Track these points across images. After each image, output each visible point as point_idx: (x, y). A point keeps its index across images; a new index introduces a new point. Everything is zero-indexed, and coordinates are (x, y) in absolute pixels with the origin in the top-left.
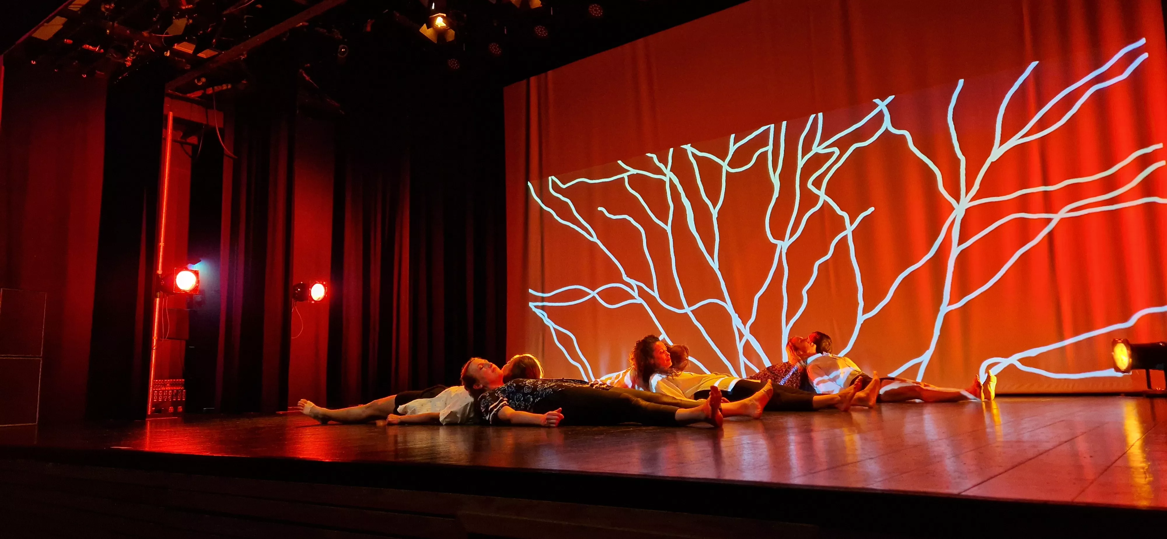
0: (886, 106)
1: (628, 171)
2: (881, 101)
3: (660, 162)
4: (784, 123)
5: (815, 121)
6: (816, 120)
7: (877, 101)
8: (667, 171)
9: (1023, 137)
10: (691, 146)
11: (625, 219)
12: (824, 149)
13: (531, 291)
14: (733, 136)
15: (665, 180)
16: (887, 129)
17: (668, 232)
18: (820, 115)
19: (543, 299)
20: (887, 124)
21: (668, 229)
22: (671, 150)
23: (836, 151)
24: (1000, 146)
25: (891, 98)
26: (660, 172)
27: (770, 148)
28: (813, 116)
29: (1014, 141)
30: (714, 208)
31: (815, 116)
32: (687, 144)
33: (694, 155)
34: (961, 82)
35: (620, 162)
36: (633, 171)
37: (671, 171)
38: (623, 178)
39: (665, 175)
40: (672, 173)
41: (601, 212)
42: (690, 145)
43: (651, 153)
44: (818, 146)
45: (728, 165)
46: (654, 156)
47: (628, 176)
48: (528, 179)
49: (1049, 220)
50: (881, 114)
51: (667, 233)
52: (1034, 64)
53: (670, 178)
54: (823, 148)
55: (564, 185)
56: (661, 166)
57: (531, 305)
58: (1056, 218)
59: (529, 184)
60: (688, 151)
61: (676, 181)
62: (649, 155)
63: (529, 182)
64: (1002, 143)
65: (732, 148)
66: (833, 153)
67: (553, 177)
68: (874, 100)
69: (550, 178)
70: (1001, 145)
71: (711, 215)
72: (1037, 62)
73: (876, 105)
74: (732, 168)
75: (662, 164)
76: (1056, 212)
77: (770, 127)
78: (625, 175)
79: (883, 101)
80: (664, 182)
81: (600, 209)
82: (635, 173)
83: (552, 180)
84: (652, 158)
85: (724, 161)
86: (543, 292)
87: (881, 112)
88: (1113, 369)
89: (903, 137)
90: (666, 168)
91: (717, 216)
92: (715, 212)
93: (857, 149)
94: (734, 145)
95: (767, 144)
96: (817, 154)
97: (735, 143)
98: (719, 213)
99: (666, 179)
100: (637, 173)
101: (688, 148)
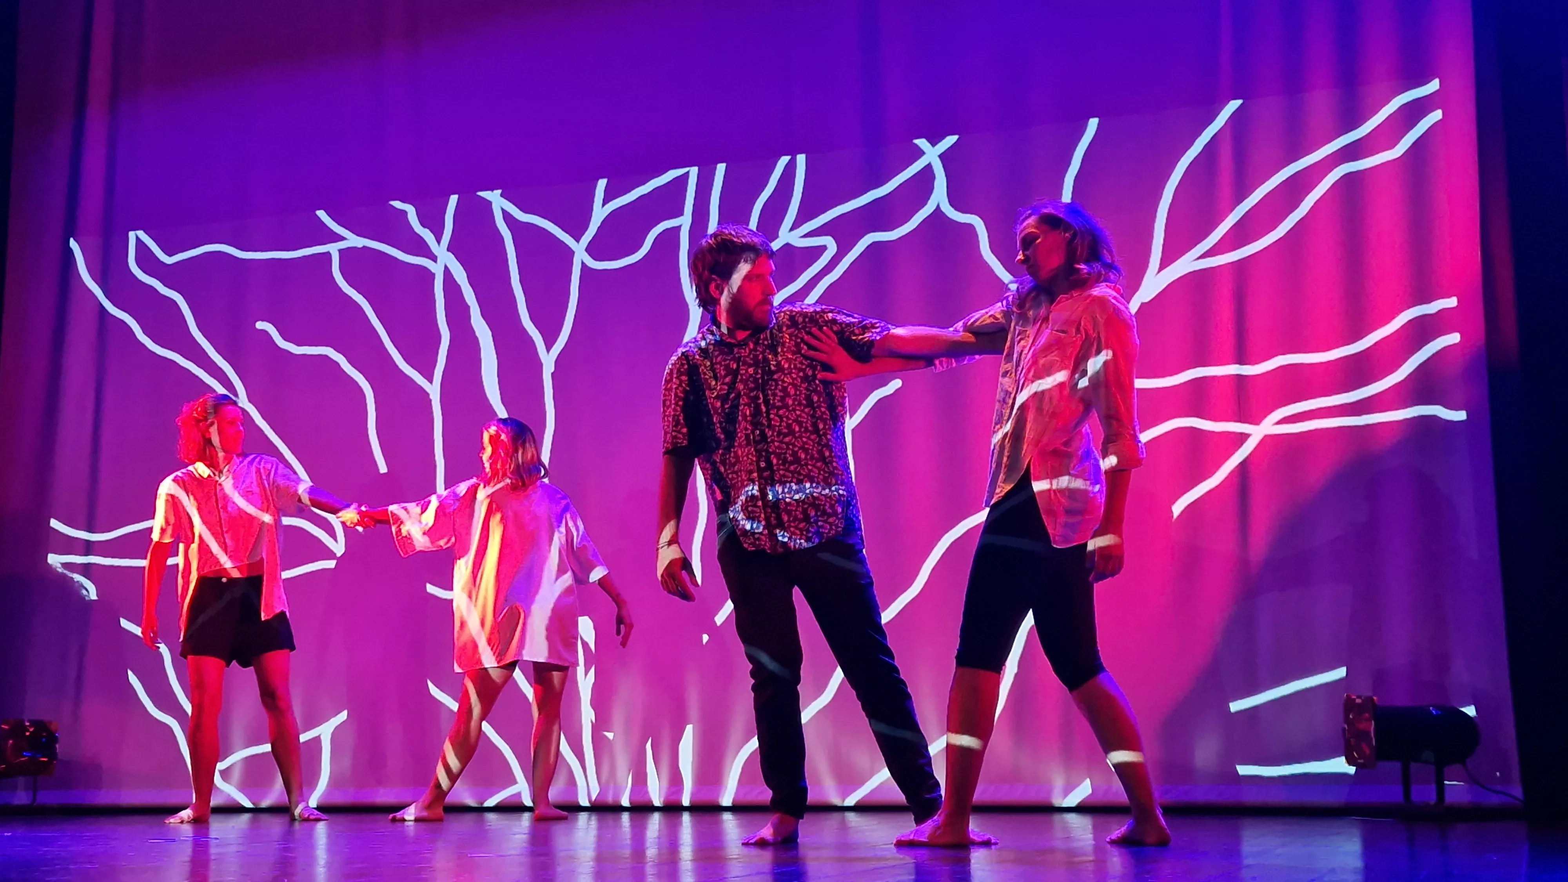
0: (941, 156)
1: (342, 239)
2: (928, 145)
3: (424, 225)
4: (721, 168)
5: (790, 171)
6: (790, 169)
7: (922, 143)
8: (440, 250)
9: (1203, 256)
10: (502, 195)
11: (326, 357)
12: (805, 236)
13: (54, 523)
14: (602, 183)
15: (433, 271)
16: (938, 207)
17: (431, 397)
18: (801, 159)
19: (88, 548)
20: (939, 196)
21: (434, 390)
22: (454, 199)
23: (830, 243)
24: (1161, 269)
25: (950, 140)
26: (423, 250)
27: (685, 221)
28: (784, 160)
29: (1187, 264)
30: (549, 348)
31: (790, 160)
32: (492, 190)
33: (506, 216)
34: (1093, 124)
35: (321, 214)
36: (354, 241)
37: (448, 250)
38: (328, 256)
39: (434, 259)
40: (450, 254)
41: (265, 333)
42: (499, 192)
43: (403, 201)
44: (792, 229)
45: (587, 250)
46: (411, 210)
47: (340, 251)
48: (71, 231)
49: (1244, 437)
50: (927, 173)
51: (430, 401)
52: (1234, 105)
53: (446, 268)
54: (802, 234)
55: (170, 255)
56: (427, 235)
57: (55, 560)
58: (1256, 433)
59: (73, 244)
60: (494, 206)
61: (460, 275)
62: (397, 204)
63: (72, 240)
64: (1165, 263)
65: (600, 213)
66: (823, 249)
67: (141, 234)
68: (917, 141)
69: (132, 235)
70: (1163, 269)
71: (539, 365)
72: (1239, 102)
73: (920, 153)
74: (596, 258)
75: (427, 231)
76: (1255, 419)
77: (688, 172)
78: (333, 249)
79: (934, 143)
80: (431, 276)
81: (260, 325)
82: (360, 246)
83: (139, 241)
84: (405, 213)
85: (578, 240)
86: (90, 530)
87: (929, 168)
88: (1343, 759)
89: (970, 227)
90: (439, 241)
91: (553, 370)
92: (548, 360)
93: (874, 245)
94: (603, 205)
95: (678, 212)
96: (787, 245)
97: (605, 202)
98: (557, 362)
99: (437, 269)
100: (364, 247)
101: (495, 198)
